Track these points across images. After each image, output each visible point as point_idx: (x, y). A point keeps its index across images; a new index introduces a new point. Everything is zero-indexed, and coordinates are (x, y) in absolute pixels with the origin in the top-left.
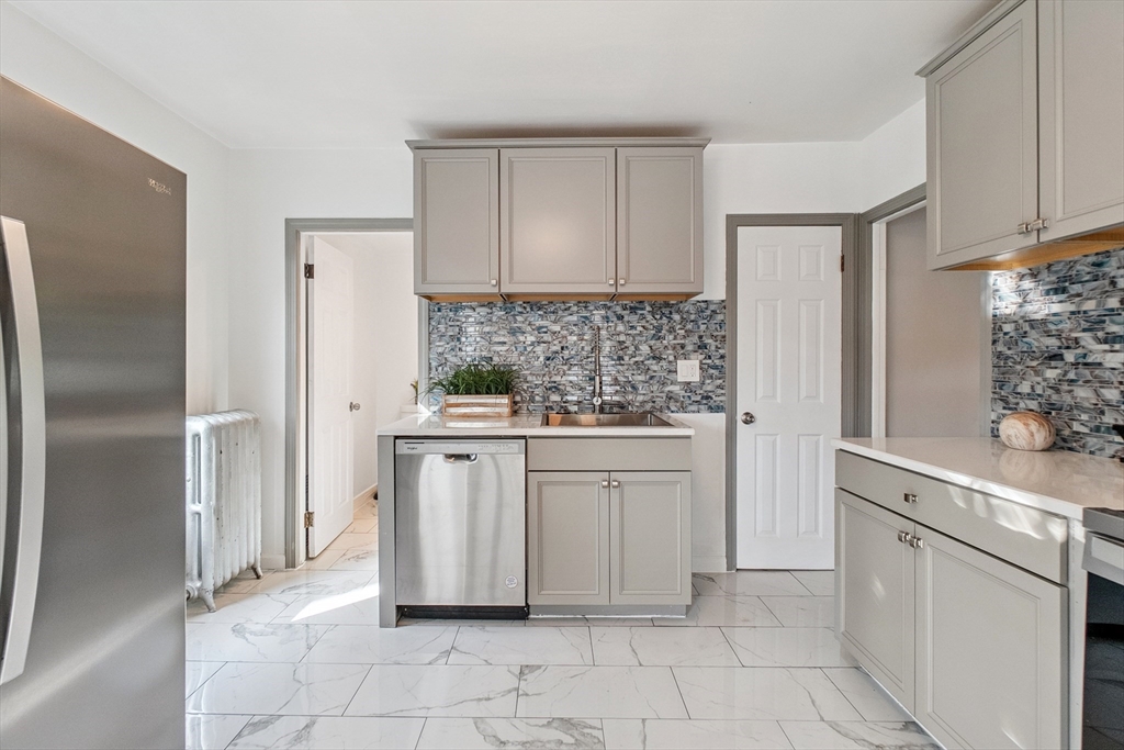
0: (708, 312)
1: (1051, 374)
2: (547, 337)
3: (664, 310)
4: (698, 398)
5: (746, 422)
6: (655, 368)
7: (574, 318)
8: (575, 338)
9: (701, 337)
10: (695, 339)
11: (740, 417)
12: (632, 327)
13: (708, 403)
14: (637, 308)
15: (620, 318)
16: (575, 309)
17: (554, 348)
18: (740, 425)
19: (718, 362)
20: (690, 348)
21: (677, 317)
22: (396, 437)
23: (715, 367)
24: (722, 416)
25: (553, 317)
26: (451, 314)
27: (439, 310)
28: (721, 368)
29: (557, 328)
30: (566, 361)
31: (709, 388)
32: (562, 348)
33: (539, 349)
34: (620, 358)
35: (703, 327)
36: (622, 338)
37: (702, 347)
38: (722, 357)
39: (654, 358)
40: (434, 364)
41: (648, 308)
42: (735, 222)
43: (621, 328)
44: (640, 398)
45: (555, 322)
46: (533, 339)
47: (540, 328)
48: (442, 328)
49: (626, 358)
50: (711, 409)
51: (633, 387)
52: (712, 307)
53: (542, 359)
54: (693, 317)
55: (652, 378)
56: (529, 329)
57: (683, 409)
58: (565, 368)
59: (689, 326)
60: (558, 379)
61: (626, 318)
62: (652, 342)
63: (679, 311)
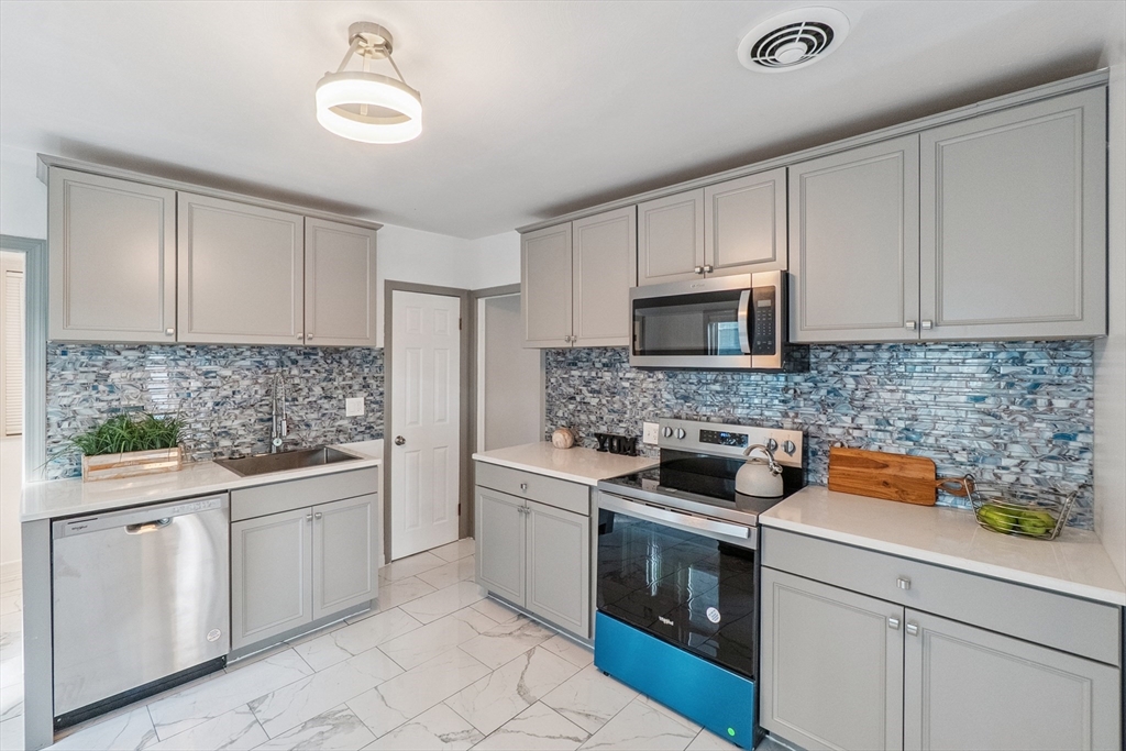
0: (371, 358)
1: (571, 407)
2: (214, 382)
3: (336, 356)
4: (363, 429)
5: (398, 444)
6: (326, 406)
7: (247, 363)
8: (247, 382)
9: (365, 378)
10: (361, 380)
11: (394, 439)
12: (307, 371)
13: (371, 432)
14: (310, 354)
15: (295, 362)
16: (248, 353)
17: (224, 393)
18: (394, 446)
19: (378, 398)
20: (356, 387)
21: (345, 362)
22: (52, 520)
23: (376, 403)
24: (381, 442)
25: (223, 362)
26: (84, 359)
27: (64, 353)
28: (379, 403)
29: (227, 373)
30: (240, 406)
31: (371, 420)
32: (234, 393)
33: (206, 395)
34: (295, 399)
35: (366, 370)
36: (297, 381)
37: (366, 386)
38: (381, 394)
39: (326, 397)
40: (54, 419)
41: (321, 354)
42: (391, 286)
43: (295, 372)
44: (313, 434)
45: (225, 367)
46: (199, 384)
47: (206, 374)
48: (68, 374)
49: (300, 399)
50: (372, 436)
51: (308, 425)
52: (374, 354)
53: (210, 405)
54: (358, 362)
55: (324, 415)
56: (193, 374)
57: (351, 439)
58: (237, 412)
59: (356, 369)
60: (228, 423)
61: (300, 363)
62: (324, 384)
63: (347, 357)
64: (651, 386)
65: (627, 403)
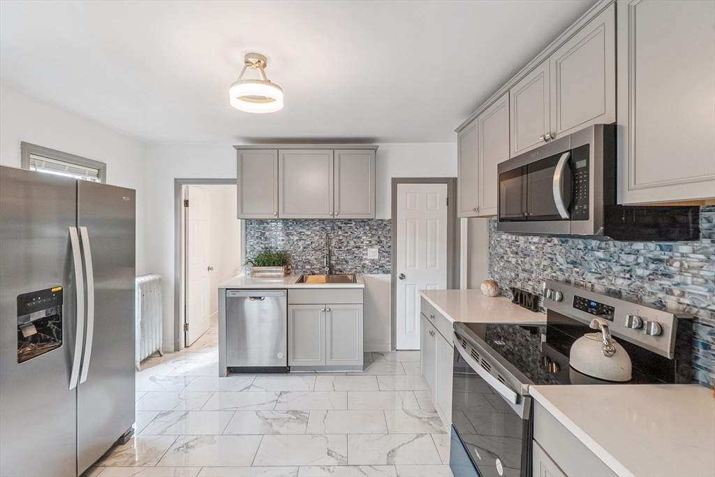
0: (383, 225)
2: (304, 237)
3: (361, 224)
4: (378, 267)
5: (401, 278)
6: (357, 252)
7: (318, 228)
8: (317, 238)
9: (379, 237)
10: (376, 238)
11: (398, 275)
12: (346, 233)
13: (382, 269)
14: (348, 223)
15: (340, 228)
16: (318, 223)
17: (308, 243)
18: (398, 279)
19: (387, 250)
20: (374, 242)
21: (367, 228)
22: (227, 289)
23: (386, 252)
24: (389, 276)
25: (307, 228)
26: (257, 226)
27: (251, 224)
28: (389, 252)
29: (309, 233)
30: (314, 249)
31: (383, 262)
32: (312, 243)
33: (301, 243)
34: (340, 248)
35: (380, 232)
36: (341, 238)
37: (380, 242)
38: (389, 247)
39: (356, 247)
40: (248, 250)
41: (354, 223)
42: (396, 181)
43: (340, 233)
44: (350, 267)
45: (308, 230)
46: (297, 238)
47: (300, 233)
48: (252, 232)
49: (343, 247)
50: (384, 272)
51: (347, 262)
52: (385, 223)
53: (301, 248)
54: (375, 228)
55: (355, 257)
56: (295, 233)
57: (370, 272)
58: (313, 252)
59: (374, 232)
60: (309, 257)
61: (343, 228)
62: (355, 240)
63: (368, 225)
64: (549, 251)
65: (533, 264)
